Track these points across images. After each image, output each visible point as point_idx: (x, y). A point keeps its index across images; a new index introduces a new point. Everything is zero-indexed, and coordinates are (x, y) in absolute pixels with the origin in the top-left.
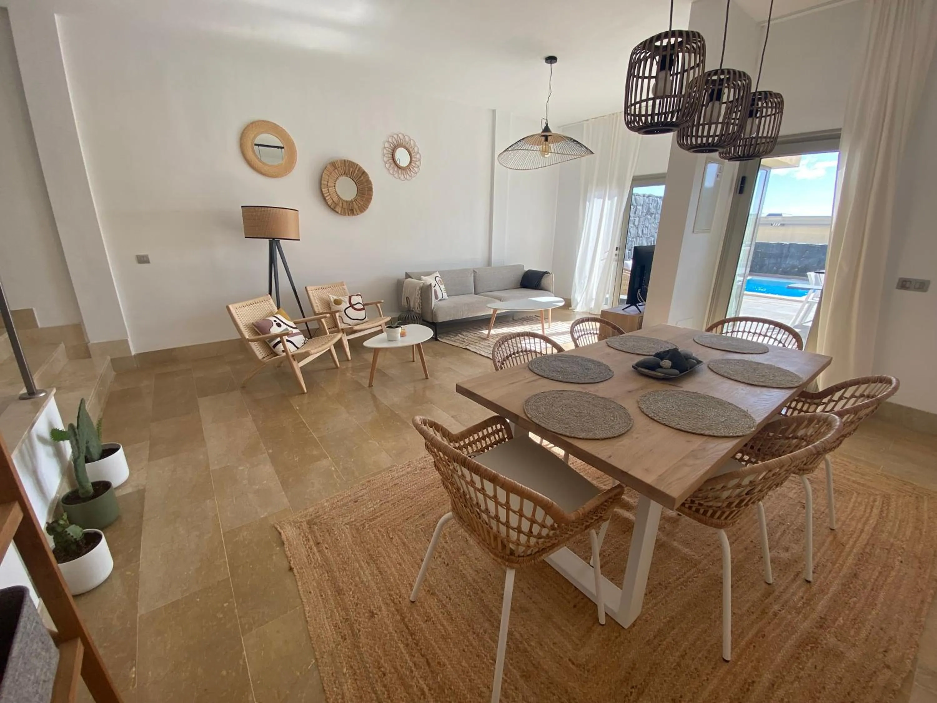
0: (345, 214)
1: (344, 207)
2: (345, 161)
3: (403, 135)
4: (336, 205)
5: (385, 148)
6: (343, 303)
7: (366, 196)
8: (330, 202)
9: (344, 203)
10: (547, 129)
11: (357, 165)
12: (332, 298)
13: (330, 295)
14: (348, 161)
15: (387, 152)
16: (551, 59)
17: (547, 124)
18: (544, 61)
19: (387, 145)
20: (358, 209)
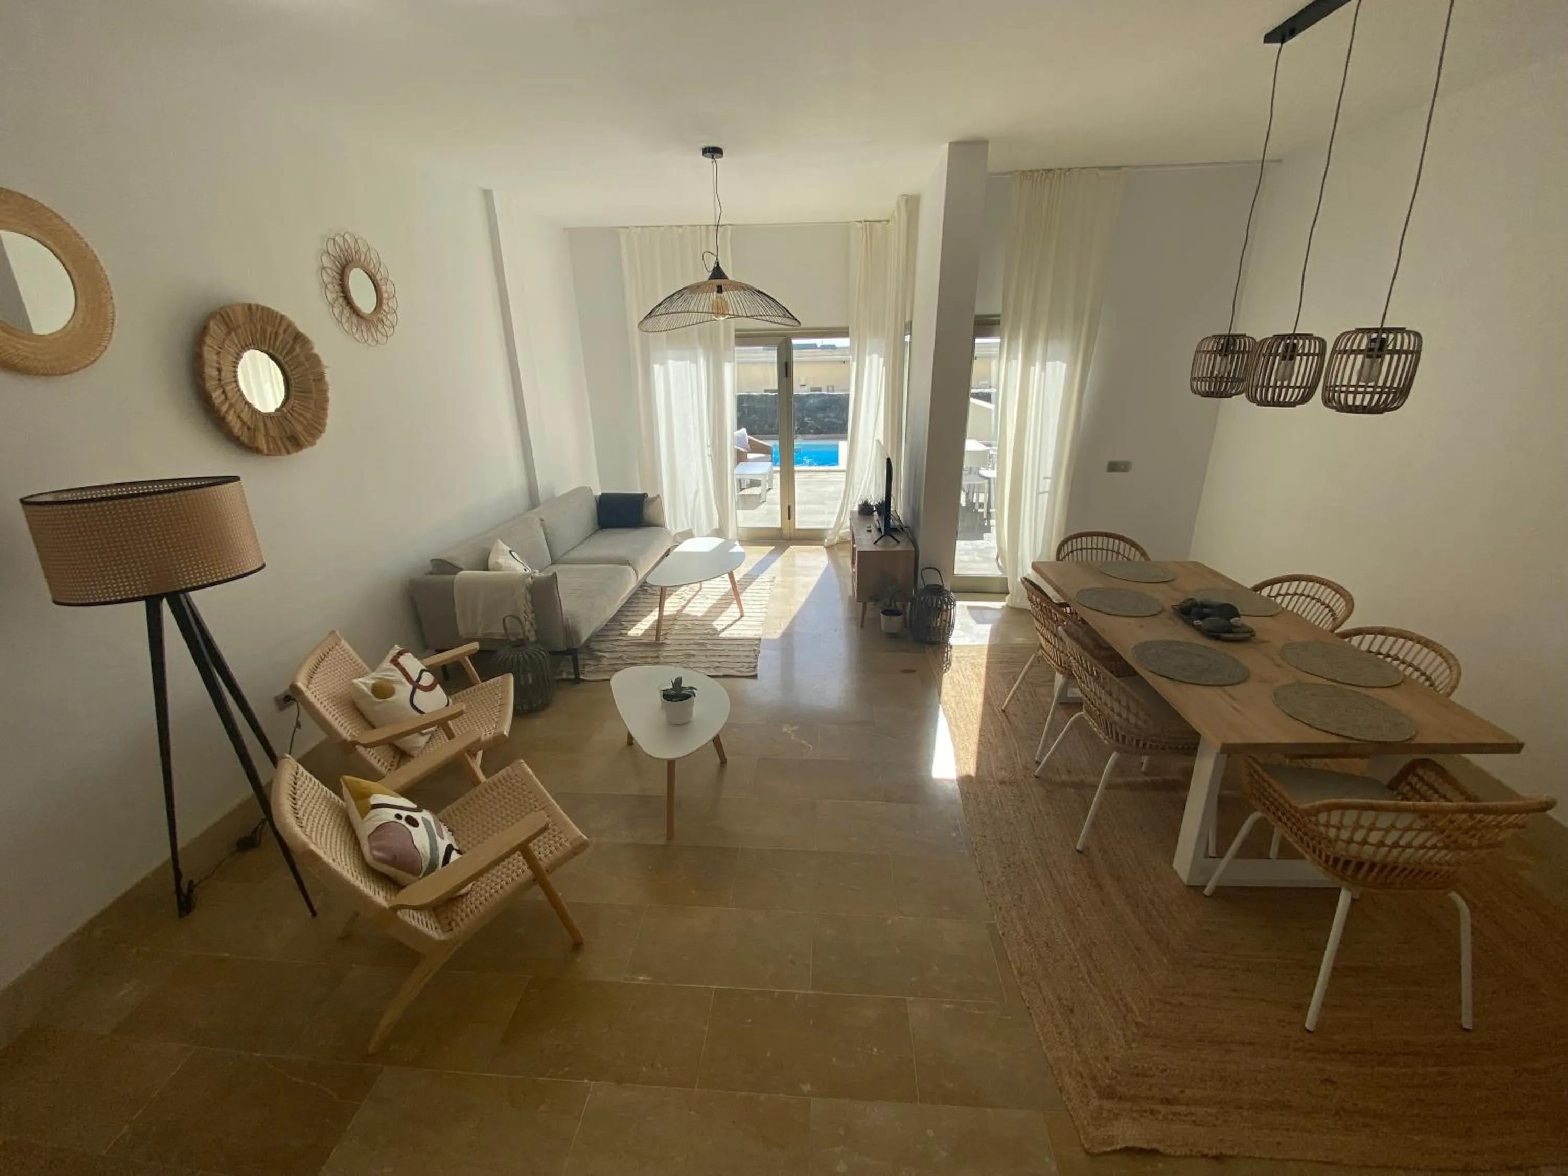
0: (278, 452)
1: (272, 433)
2: (250, 307)
3: (352, 236)
4: (252, 430)
5: (324, 268)
6: (397, 687)
7: (314, 395)
8: (236, 427)
9: (269, 424)
10: (718, 273)
11: (282, 317)
12: (364, 683)
13: (355, 681)
14: (257, 306)
15: (330, 276)
16: (713, 152)
17: (718, 264)
18: (701, 152)
19: (326, 261)
20: (304, 433)
